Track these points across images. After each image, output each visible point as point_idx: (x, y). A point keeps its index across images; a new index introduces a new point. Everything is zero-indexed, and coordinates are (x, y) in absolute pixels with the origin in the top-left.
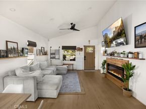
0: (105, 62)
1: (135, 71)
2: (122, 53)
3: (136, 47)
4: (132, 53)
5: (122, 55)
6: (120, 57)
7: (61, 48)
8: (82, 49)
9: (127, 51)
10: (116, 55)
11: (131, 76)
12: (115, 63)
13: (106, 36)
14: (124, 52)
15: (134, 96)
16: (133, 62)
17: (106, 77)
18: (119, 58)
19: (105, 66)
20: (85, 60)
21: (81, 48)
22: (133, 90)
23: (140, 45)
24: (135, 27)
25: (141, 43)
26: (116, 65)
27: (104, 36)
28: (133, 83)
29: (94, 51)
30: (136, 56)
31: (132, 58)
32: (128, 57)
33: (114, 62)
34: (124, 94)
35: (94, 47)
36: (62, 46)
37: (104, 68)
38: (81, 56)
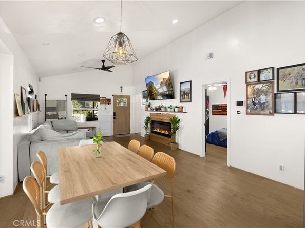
0: (148, 119)
1: (180, 124)
2: (169, 108)
3: (181, 102)
4: (177, 107)
5: (169, 110)
6: (167, 111)
7: (70, 97)
8: (109, 100)
9: (174, 105)
10: (163, 109)
11: (177, 129)
12: (162, 120)
13: (150, 86)
14: (171, 106)
15: (179, 148)
16: (179, 116)
17: (149, 139)
18: (166, 113)
19: (149, 125)
20: (114, 118)
21: (108, 98)
22: (179, 143)
23: (184, 100)
24: (180, 83)
25: (184, 99)
26: (162, 121)
27: (147, 84)
28: (178, 136)
29: (129, 104)
30: (181, 110)
31: (178, 112)
32: (174, 111)
33: (161, 118)
34: (172, 149)
35: (128, 98)
36: (72, 94)
37: (147, 128)
38: (108, 112)
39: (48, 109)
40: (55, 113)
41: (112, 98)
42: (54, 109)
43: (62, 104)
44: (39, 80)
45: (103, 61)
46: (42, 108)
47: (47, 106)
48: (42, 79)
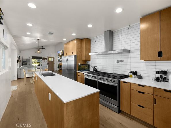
0: (59, 65)
7: (31, 57)
8: (46, 59)
17: (59, 72)
35: (54, 58)
36: (32, 57)
37: (58, 68)
38: (45, 63)
39: (23, 62)
40: (26, 63)
41: (47, 58)
42: (25, 62)
43: (28, 60)
44: (20, 52)
45: (42, 46)
46: (21, 61)
47: (23, 61)
48: (21, 51)
